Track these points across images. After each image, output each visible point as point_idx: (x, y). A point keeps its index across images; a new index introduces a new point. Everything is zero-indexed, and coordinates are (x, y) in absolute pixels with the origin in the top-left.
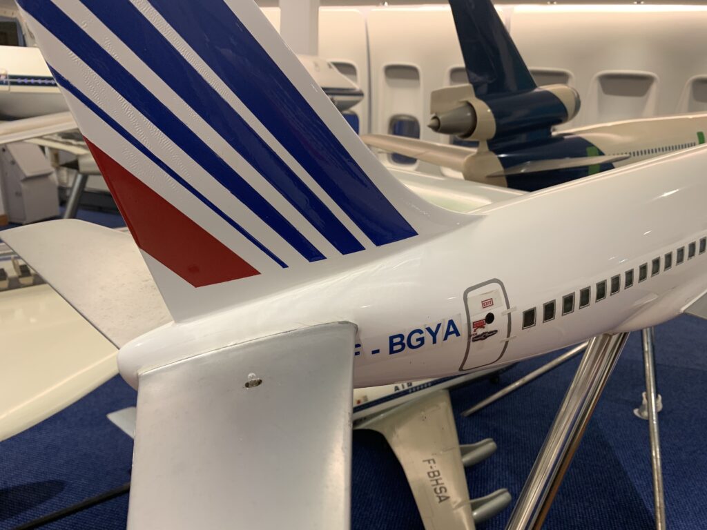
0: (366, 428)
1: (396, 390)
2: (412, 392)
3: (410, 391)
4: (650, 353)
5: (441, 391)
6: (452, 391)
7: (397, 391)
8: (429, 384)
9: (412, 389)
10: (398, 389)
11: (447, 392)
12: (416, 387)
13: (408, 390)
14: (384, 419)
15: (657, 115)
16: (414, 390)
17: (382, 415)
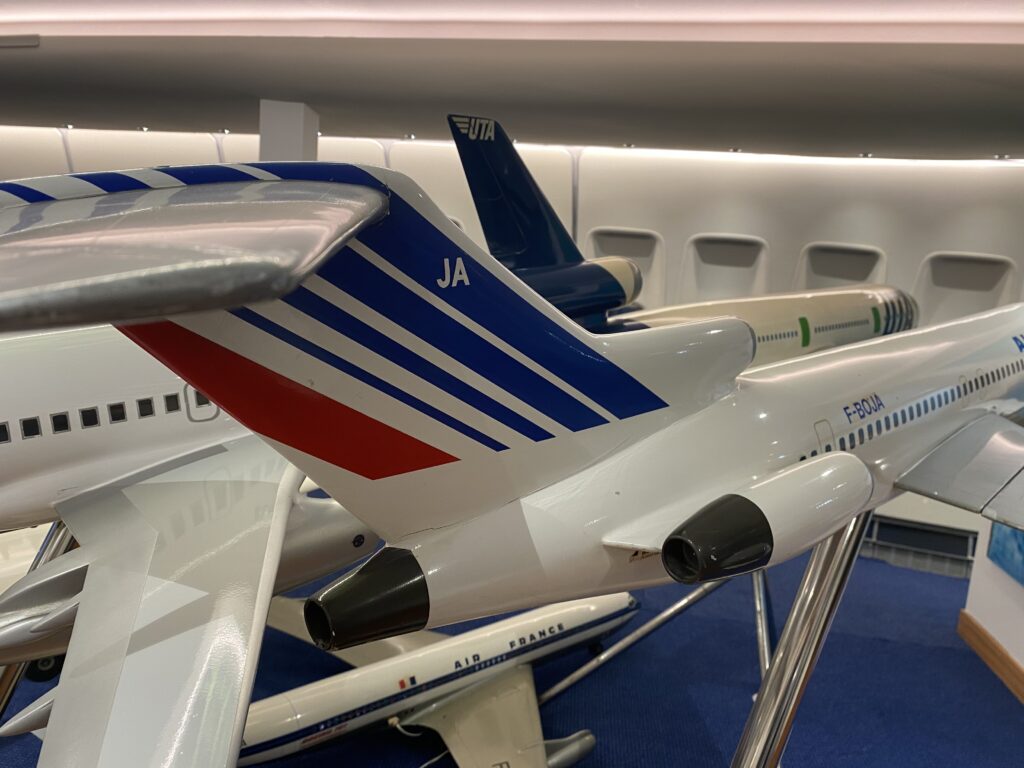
0: (414, 724)
1: (456, 667)
2: (480, 669)
3: (477, 668)
4: (763, 613)
5: (521, 667)
6: (535, 665)
7: (459, 669)
8: (504, 657)
9: (480, 665)
10: (460, 665)
11: (529, 667)
12: (485, 662)
13: (474, 667)
14: (438, 710)
15: (770, 292)
16: (483, 666)
17: (434, 705)
